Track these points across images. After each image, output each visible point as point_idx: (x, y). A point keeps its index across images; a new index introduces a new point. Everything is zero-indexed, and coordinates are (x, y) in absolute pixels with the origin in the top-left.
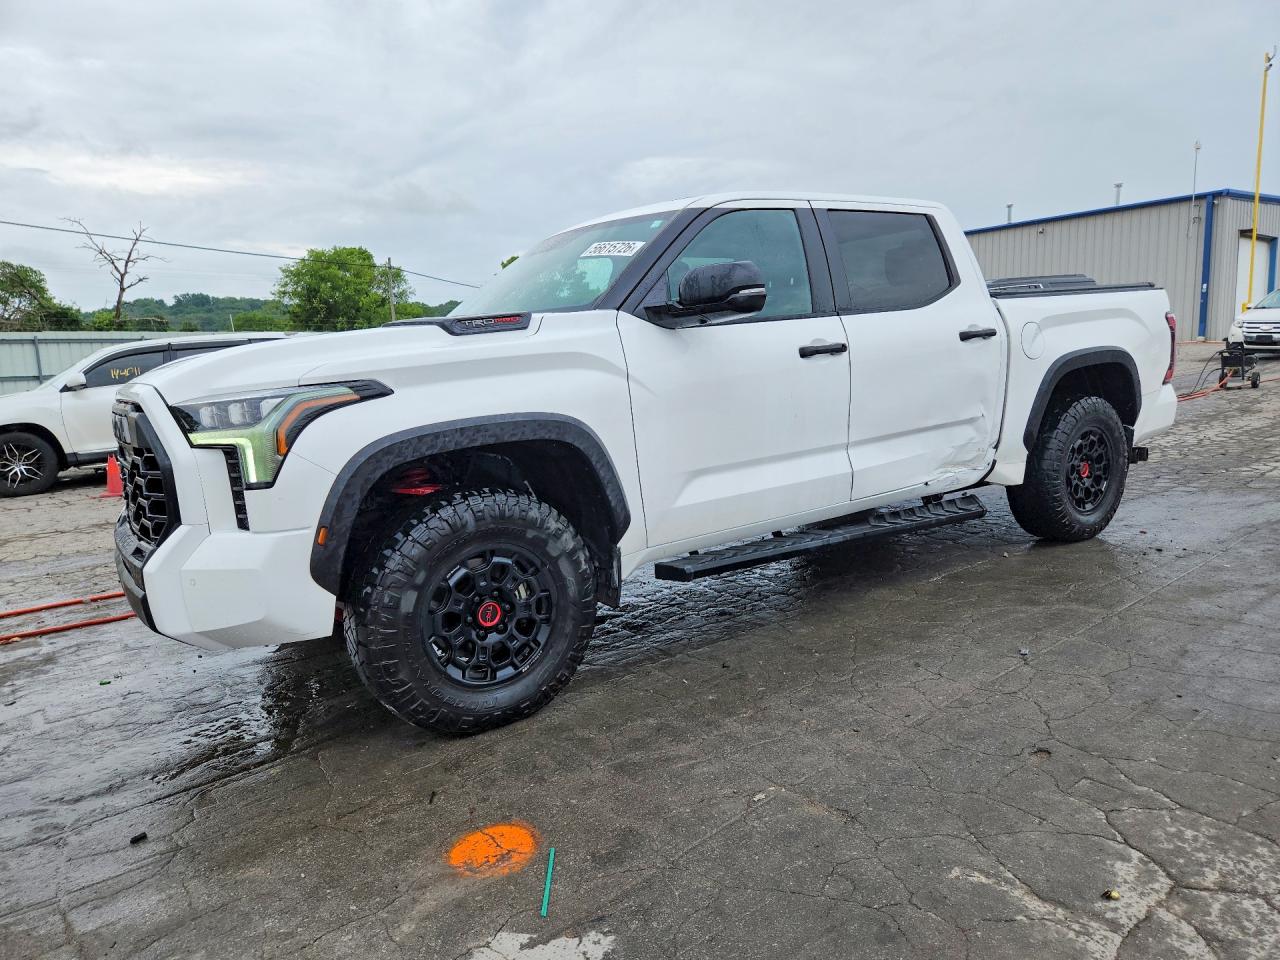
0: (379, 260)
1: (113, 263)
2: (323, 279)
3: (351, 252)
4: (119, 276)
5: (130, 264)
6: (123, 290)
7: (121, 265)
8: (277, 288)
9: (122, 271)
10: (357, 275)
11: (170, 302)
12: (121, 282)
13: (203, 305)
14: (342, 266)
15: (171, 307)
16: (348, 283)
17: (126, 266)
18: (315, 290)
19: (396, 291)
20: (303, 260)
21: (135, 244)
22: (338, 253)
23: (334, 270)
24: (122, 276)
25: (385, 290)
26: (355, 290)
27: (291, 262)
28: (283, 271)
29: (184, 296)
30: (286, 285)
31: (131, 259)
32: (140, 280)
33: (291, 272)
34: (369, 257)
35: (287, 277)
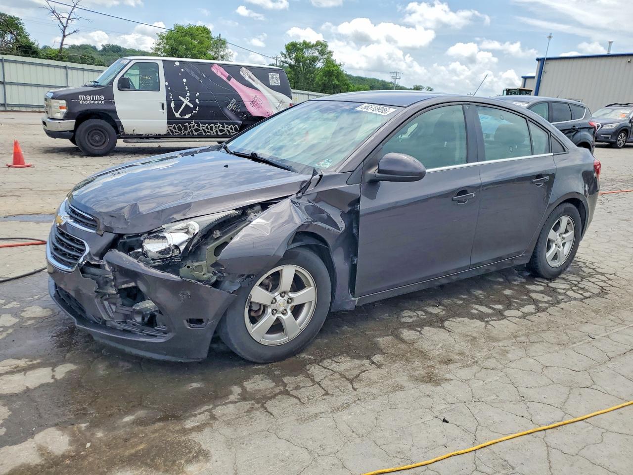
0: (214, 35)
1: (60, 19)
2: (181, 43)
3: (198, 28)
4: (62, 28)
5: (70, 21)
6: (64, 36)
7: (64, 21)
8: (154, 46)
9: (65, 25)
10: (201, 43)
11: (100, 48)
12: (64, 32)
13: (117, 52)
14: (192, 36)
15: (99, 51)
16: (195, 47)
17: (67, 21)
18: (175, 49)
19: (222, 53)
20: (171, 30)
21: (73, 9)
22: (191, 28)
23: (188, 38)
24: (65, 28)
25: (216, 53)
26: (198, 51)
27: (164, 31)
28: (159, 36)
29: (107, 45)
30: (160, 44)
31: (70, 18)
32: (75, 32)
33: (163, 37)
34: (208, 32)
35: (161, 39)
